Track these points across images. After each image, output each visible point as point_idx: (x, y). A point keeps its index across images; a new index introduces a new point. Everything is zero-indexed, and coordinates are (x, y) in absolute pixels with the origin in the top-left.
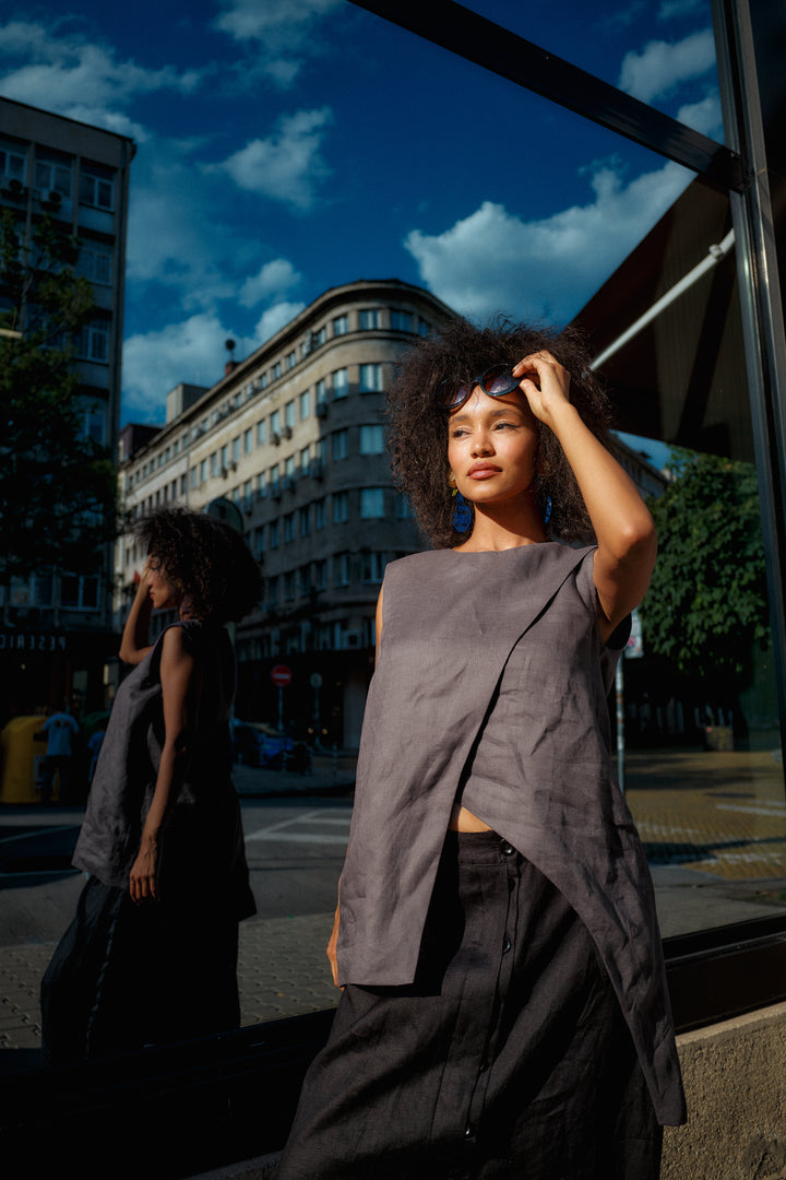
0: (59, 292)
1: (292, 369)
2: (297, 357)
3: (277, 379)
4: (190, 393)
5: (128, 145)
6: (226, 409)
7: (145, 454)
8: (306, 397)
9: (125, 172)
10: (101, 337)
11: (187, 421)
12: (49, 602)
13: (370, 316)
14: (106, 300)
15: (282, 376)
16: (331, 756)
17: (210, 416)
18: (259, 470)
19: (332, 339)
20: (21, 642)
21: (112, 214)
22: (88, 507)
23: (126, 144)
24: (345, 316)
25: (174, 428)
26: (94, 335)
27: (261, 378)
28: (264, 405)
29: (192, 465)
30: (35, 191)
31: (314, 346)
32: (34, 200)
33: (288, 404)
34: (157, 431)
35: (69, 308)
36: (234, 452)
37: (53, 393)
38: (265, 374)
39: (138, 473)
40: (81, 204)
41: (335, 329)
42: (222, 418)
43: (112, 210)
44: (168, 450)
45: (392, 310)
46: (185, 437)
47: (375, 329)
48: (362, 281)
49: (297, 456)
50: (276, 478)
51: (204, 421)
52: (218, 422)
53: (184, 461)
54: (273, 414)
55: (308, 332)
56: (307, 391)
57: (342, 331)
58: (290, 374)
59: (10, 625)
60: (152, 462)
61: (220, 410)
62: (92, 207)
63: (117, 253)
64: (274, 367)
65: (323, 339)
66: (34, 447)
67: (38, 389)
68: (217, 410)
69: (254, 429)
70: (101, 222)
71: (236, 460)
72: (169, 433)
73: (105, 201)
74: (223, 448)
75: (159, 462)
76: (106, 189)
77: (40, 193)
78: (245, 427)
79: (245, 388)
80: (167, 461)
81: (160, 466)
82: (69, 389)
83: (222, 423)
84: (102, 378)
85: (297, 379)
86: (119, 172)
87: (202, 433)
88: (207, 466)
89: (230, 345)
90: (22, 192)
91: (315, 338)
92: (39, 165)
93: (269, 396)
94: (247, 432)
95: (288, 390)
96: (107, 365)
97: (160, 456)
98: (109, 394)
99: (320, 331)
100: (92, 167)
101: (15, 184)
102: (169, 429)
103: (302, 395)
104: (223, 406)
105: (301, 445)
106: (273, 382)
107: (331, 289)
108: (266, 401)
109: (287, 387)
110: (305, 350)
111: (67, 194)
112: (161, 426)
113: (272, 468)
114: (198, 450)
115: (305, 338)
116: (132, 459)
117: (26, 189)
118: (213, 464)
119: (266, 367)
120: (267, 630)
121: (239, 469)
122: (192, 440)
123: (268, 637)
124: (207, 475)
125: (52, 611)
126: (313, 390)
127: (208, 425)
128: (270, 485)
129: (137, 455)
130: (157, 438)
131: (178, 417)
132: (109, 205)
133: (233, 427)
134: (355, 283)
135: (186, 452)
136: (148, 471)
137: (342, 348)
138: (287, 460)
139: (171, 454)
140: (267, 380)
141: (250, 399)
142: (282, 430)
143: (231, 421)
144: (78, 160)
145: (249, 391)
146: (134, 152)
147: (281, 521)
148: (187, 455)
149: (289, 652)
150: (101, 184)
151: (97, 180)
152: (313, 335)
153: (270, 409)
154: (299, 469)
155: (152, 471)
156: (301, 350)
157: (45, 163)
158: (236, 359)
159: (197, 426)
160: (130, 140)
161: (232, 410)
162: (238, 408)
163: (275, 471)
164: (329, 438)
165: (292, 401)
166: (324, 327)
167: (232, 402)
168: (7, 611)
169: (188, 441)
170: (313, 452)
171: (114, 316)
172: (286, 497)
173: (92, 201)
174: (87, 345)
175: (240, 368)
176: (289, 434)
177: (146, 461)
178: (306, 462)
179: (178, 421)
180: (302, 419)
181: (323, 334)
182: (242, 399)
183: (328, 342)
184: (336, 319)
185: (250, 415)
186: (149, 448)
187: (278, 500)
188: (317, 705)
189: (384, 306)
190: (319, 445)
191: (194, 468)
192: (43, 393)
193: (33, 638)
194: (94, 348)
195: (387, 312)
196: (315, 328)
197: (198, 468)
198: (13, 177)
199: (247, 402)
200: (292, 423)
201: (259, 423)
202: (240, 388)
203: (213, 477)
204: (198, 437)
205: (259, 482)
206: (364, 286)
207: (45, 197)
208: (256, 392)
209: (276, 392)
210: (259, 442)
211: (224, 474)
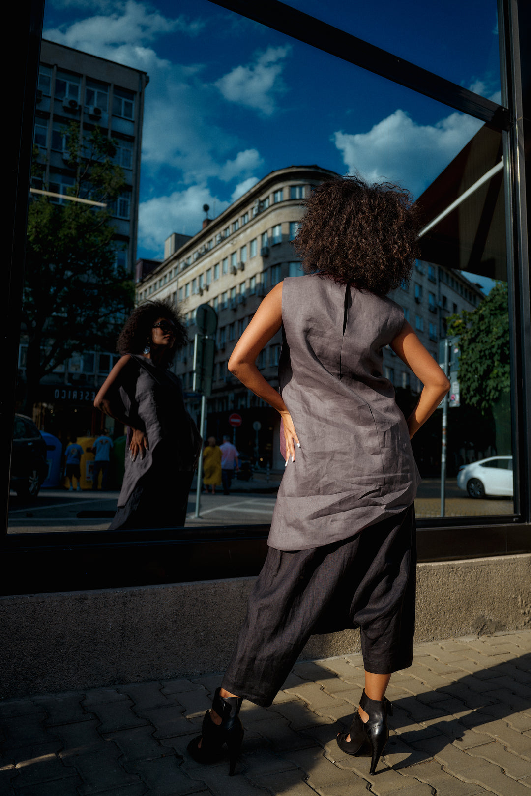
0: (104, 174)
1: (245, 224)
2: (249, 217)
3: (236, 231)
4: (180, 239)
5: (143, 76)
6: (203, 250)
7: (150, 278)
8: (255, 243)
9: (141, 95)
10: (125, 202)
11: (177, 258)
12: (92, 371)
13: (298, 190)
14: (130, 179)
15: (239, 229)
16: (266, 473)
17: (193, 255)
18: (224, 290)
19: (273, 205)
20: (75, 395)
21: (133, 122)
22: (118, 310)
23: (142, 77)
24: (281, 190)
25: (169, 262)
26: (121, 201)
27: (225, 230)
28: (228, 248)
29: (180, 286)
30: (85, 107)
31: (261, 210)
32: (84, 113)
33: (242, 248)
34: (159, 264)
35: (109, 184)
36: (207, 279)
37: (100, 239)
38: (228, 228)
39: (146, 291)
40: (113, 116)
41: (275, 198)
42: (200, 256)
43: (133, 120)
44: (165, 276)
45: (312, 185)
46: (176, 268)
47: (301, 199)
48: (293, 167)
49: (248, 281)
50: (234, 296)
51: (188, 258)
52: (197, 259)
53: (175, 284)
54: (233, 254)
55: (257, 200)
56: (255, 239)
57: (279, 200)
58: (245, 227)
59: (69, 384)
60: (155, 284)
61: (199, 251)
62: (119, 117)
63: (136, 148)
64: (234, 223)
65: (267, 205)
66: (87, 272)
67: (90, 236)
68: (197, 251)
69: (221, 263)
70: (126, 127)
71: (208, 284)
72: (166, 265)
73: (129, 114)
74: (200, 276)
75: (160, 284)
76: (129, 106)
77: (88, 108)
78: (215, 262)
79: (215, 236)
80: (165, 284)
81: (160, 287)
82: (110, 236)
83: (201, 260)
84: (125, 229)
85: (249, 231)
86: (138, 95)
87: (187, 266)
88: (190, 287)
89: (206, 208)
90: (77, 108)
91: (262, 204)
92: (88, 91)
93: (231, 242)
94: (216, 265)
95: (243, 238)
96: (129, 221)
97: (160, 280)
98: (129, 239)
99: (265, 200)
100: (120, 91)
101: (73, 103)
102: (166, 262)
103: (252, 241)
104: (201, 248)
105: (250, 275)
106: (233, 233)
107: (273, 172)
108: (229, 245)
109: (242, 236)
110: (254, 212)
111: (105, 110)
112: (162, 261)
113: (232, 289)
114: (184, 277)
115: (255, 204)
116: (142, 282)
117: (80, 106)
118: (193, 286)
119: (229, 223)
120: (226, 393)
121: (211, 289)
122: (180, 270)
123: (227, 398)
124: (189, 293)
125: (94, 376)
126: (259, 239)
127: (191, 261)
128: (230, 300)
129: (145, 279)
130: (158, 269)
131: (172, 255)
132: (131, 116)
133: (207, 262)
134: (288, 168)
135: (176, 278)
136: (152, 290)
137: (278, 211)
138: (241, 284)
139: (167, 279)
140: (230, 231)
141: (219, 244)
142: (239, 264)
143: (206, 258)
144: (112, 87)
145: (218, 239)
146: (147, 81)
147: (237, 324)
148: (177, 280)
149: (239, 407)
150: (126, 103)
151: (124, 100)
152: (260, 202)
153: (231, 251)
154: (249, 290)
155: (155, 290)
156: (252, 213)
157: (92, 89)
158: (210, 218)
159: (184, 261)
160: (145, 73)
161: (207, 251)
162: (211, 250)
163: (234, 291)
164: (269, 270)
165: (245, 246)
166: (268, 197)
167: (207, 246)
168: (67, 375)
169: (178, 271)
170: (258, 279)
171: (134, 189)
172: (240, 308)
173: (120, 114)
174: (116, 208)
175: (212, 224)
176: (243, 267)
177: (151, 283)
178: (253, 285)
179: (172, 258)
180: (251, 258)
181: (267, 201)
182: (213, 244)
183: (270, 207)
184: (275, 192)
185: (218, 255)
186: (154, 275)
187: (235, 310)
188: (257, 441)
189: (307, 183)
190: (262, 275)
191: (181, 288)
192: (93, 238)
193: (82, 392)
194: (121, 210)
195: (309, 187)
196: (262, 198)
197: (184, 288)
198: (72, 98)
199: (216, 246)
200: (244, 261)
201: (224, 260)
202: (212, 236)
203: (193, 294)
204: (184, 269)
205: (223, 298)
206: (295, 170)
207: (91, 111)
208: (223, 239)
209: (235, 239)
210: (224, 272)
211: (201, 292)
